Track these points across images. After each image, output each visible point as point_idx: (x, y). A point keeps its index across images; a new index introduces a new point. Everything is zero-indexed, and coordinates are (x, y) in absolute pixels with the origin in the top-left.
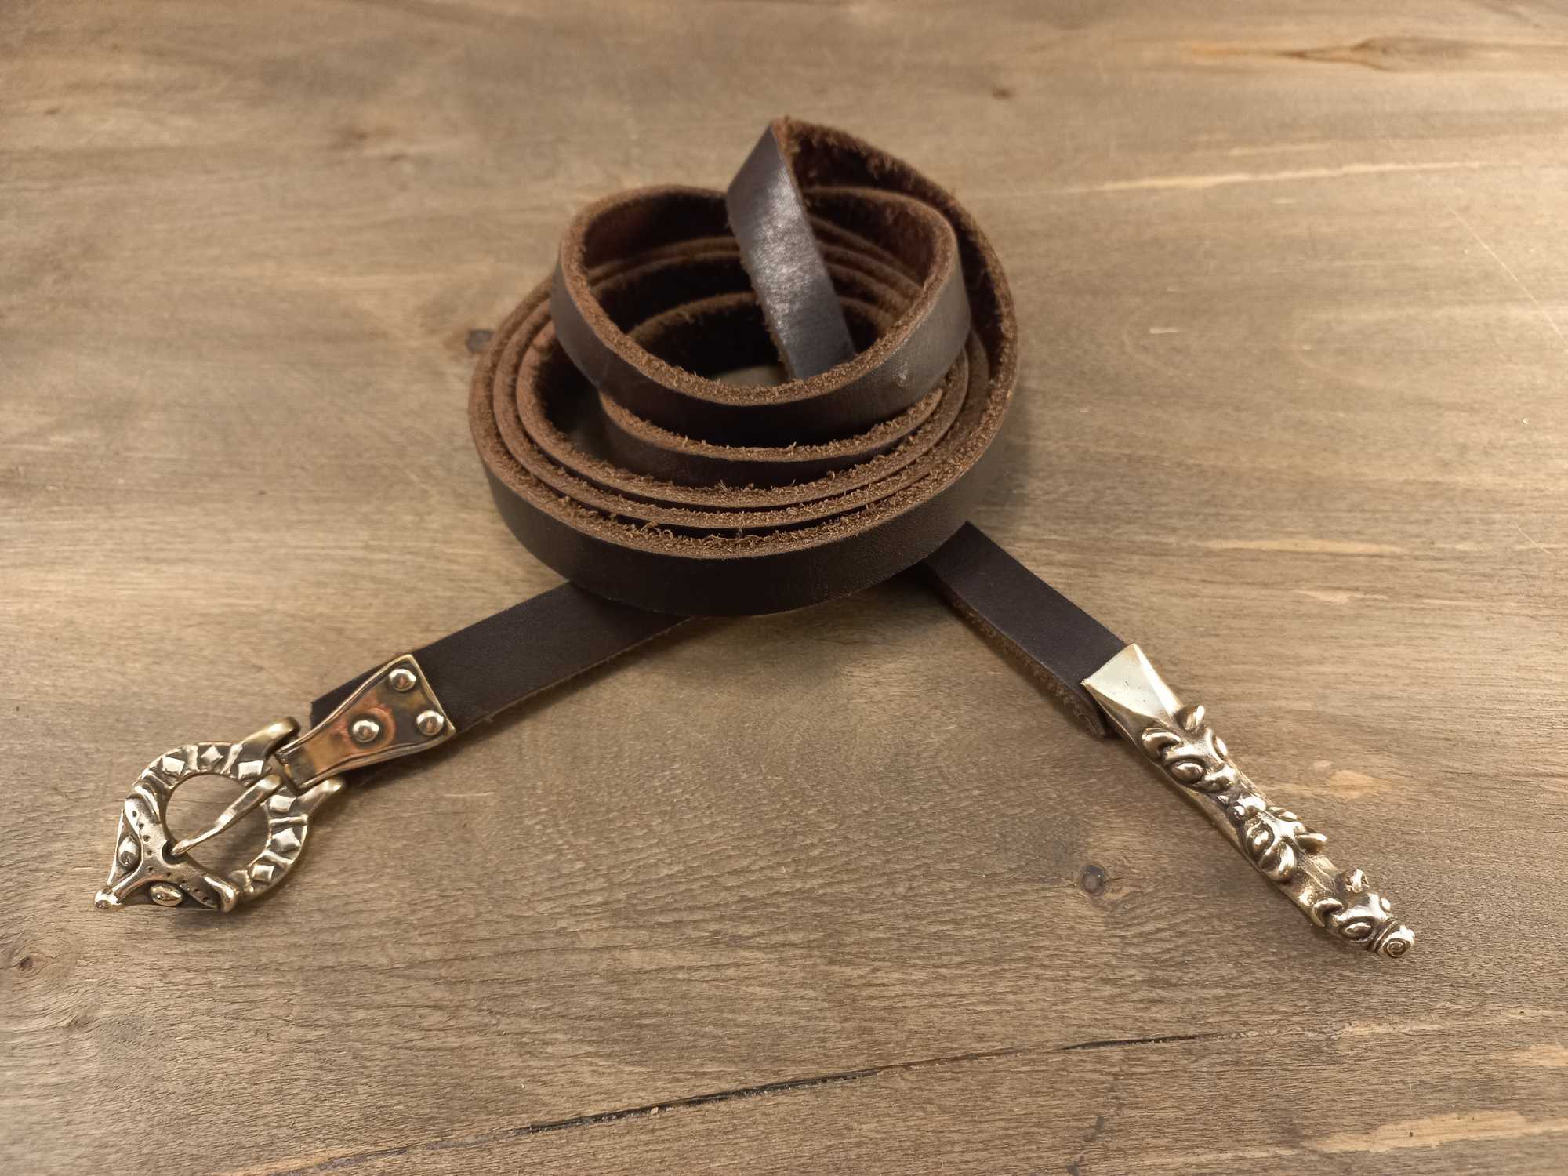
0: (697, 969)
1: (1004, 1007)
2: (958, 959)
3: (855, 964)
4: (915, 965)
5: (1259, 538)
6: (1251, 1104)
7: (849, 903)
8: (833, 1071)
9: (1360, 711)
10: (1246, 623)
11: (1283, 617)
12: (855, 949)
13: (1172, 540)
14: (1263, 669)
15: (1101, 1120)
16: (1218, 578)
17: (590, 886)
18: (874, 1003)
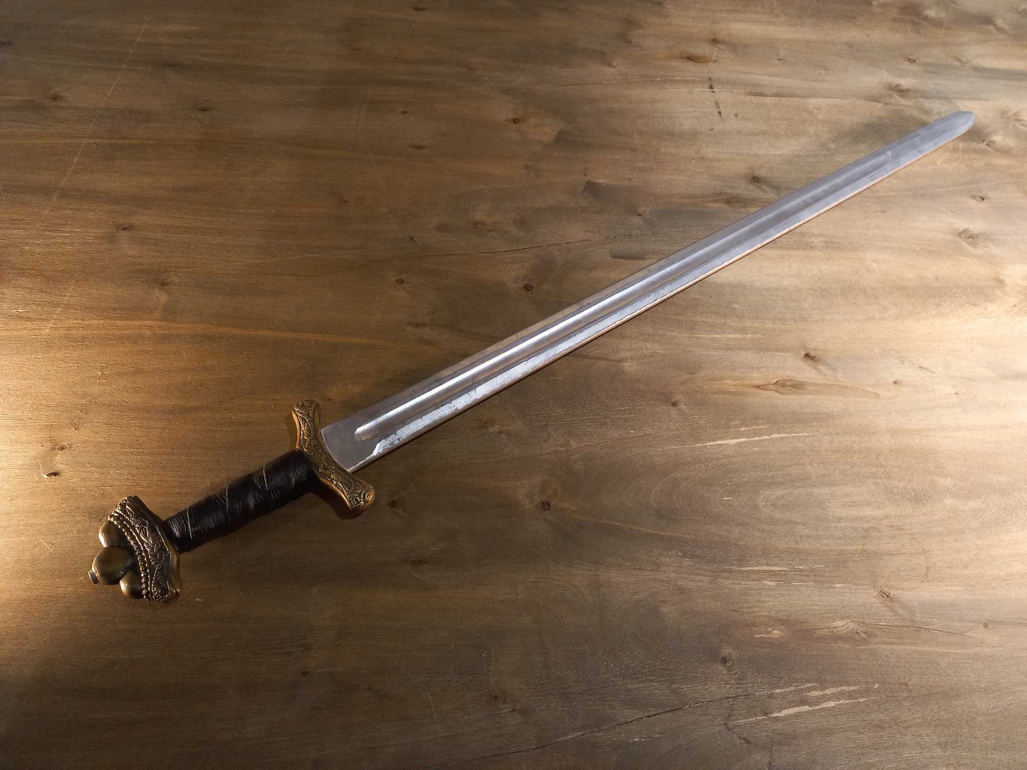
0: (644, 687)
1: (708, 691)
2: (698, 681)
3: (676, 684)
4: (689, 683)
5: (753, 567)
6: (758, 708)
8: (676, 708)
9: (778, 615)
10: (752, 592)
11: (760, 590)
12: (676, 681)
13: (733, 568)
14: (756, 604)
15: (729, 714)
16: (745, 579)
17: (616, 670)
18: (682, 692)
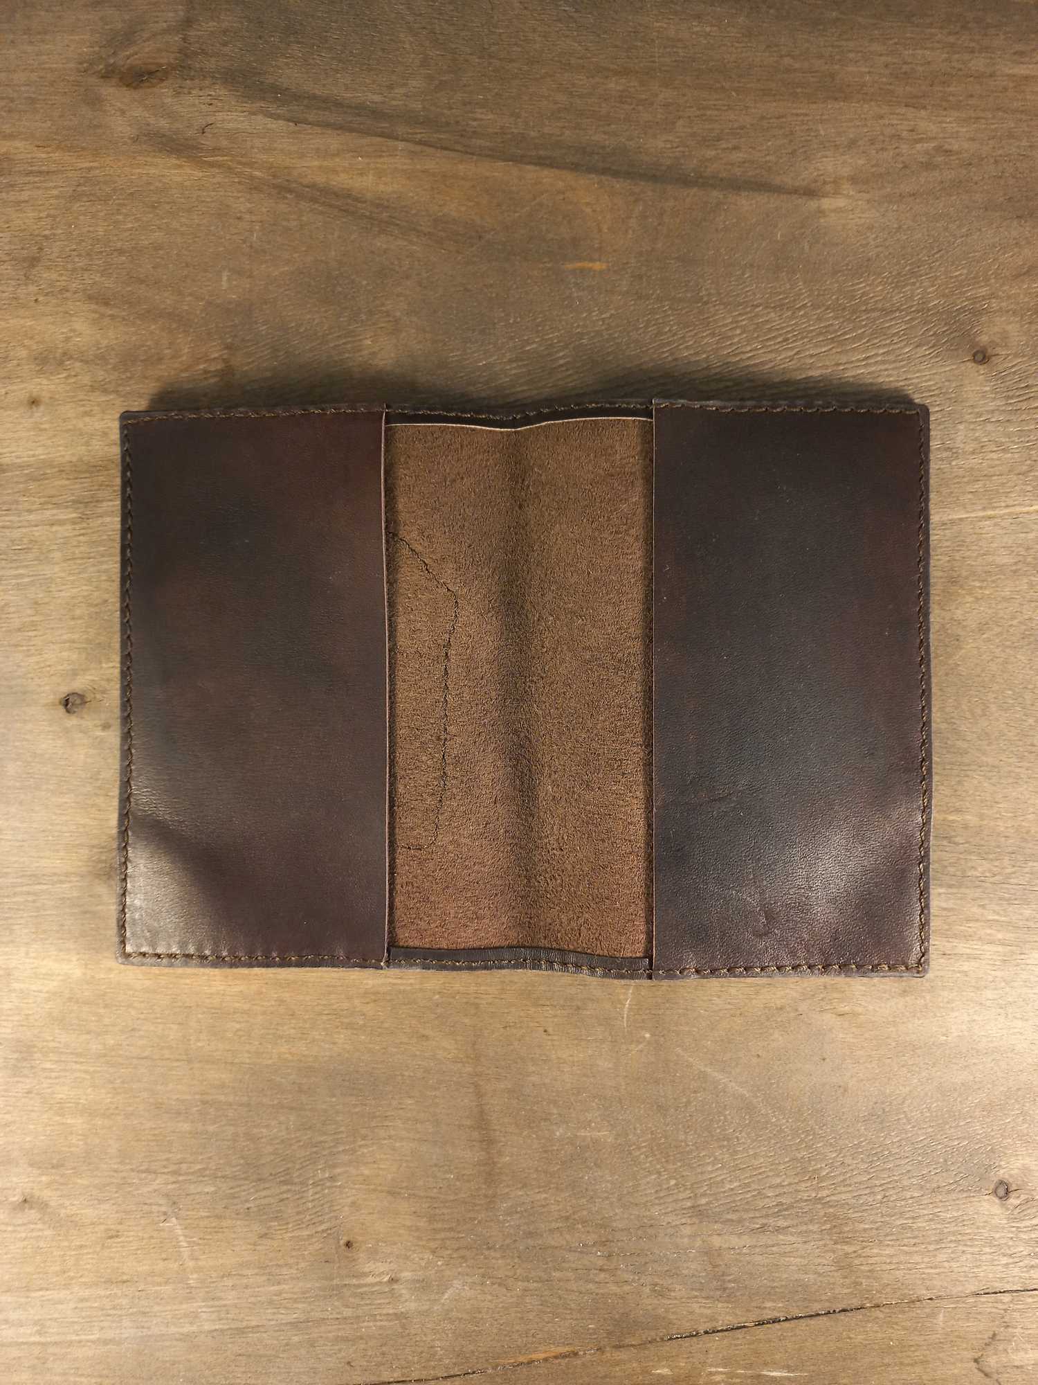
0: (756, 1247)
1: (942, 1270)
2: (912, 1241)
3: (851, 1244)
4: (888, 1245)
7: (846, 1206)
8: (840, 1307)
18: (862, 1268)
